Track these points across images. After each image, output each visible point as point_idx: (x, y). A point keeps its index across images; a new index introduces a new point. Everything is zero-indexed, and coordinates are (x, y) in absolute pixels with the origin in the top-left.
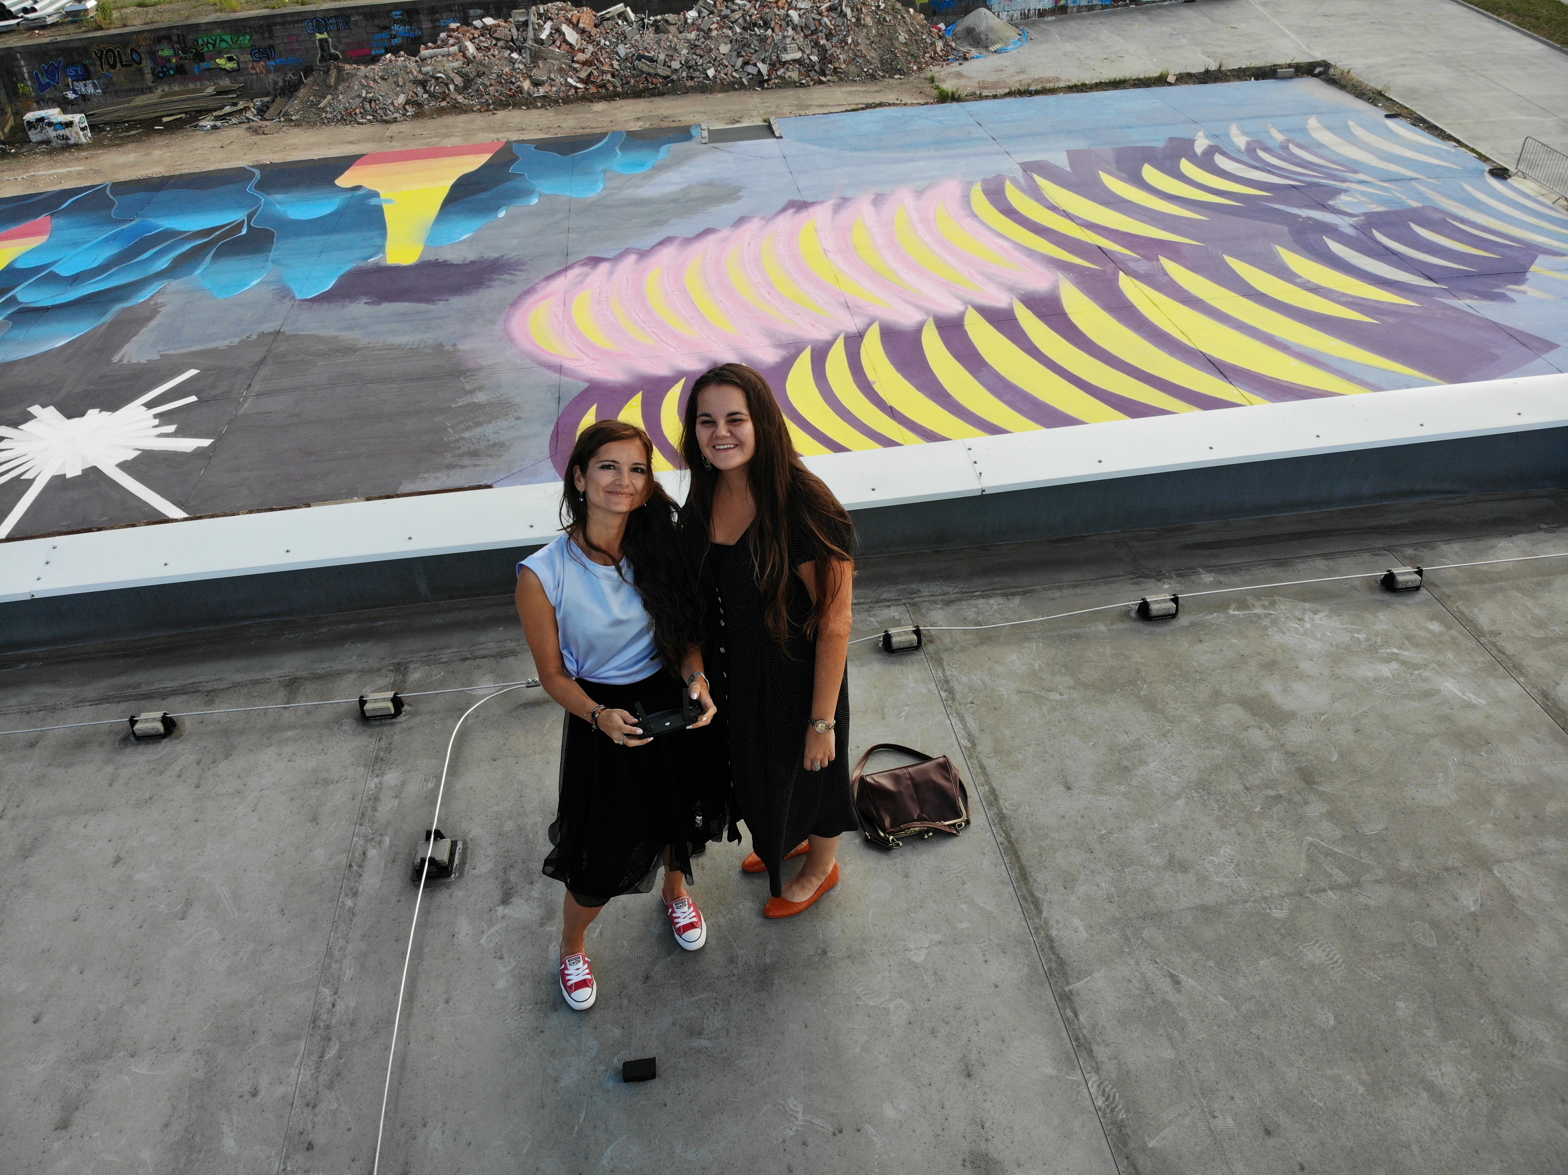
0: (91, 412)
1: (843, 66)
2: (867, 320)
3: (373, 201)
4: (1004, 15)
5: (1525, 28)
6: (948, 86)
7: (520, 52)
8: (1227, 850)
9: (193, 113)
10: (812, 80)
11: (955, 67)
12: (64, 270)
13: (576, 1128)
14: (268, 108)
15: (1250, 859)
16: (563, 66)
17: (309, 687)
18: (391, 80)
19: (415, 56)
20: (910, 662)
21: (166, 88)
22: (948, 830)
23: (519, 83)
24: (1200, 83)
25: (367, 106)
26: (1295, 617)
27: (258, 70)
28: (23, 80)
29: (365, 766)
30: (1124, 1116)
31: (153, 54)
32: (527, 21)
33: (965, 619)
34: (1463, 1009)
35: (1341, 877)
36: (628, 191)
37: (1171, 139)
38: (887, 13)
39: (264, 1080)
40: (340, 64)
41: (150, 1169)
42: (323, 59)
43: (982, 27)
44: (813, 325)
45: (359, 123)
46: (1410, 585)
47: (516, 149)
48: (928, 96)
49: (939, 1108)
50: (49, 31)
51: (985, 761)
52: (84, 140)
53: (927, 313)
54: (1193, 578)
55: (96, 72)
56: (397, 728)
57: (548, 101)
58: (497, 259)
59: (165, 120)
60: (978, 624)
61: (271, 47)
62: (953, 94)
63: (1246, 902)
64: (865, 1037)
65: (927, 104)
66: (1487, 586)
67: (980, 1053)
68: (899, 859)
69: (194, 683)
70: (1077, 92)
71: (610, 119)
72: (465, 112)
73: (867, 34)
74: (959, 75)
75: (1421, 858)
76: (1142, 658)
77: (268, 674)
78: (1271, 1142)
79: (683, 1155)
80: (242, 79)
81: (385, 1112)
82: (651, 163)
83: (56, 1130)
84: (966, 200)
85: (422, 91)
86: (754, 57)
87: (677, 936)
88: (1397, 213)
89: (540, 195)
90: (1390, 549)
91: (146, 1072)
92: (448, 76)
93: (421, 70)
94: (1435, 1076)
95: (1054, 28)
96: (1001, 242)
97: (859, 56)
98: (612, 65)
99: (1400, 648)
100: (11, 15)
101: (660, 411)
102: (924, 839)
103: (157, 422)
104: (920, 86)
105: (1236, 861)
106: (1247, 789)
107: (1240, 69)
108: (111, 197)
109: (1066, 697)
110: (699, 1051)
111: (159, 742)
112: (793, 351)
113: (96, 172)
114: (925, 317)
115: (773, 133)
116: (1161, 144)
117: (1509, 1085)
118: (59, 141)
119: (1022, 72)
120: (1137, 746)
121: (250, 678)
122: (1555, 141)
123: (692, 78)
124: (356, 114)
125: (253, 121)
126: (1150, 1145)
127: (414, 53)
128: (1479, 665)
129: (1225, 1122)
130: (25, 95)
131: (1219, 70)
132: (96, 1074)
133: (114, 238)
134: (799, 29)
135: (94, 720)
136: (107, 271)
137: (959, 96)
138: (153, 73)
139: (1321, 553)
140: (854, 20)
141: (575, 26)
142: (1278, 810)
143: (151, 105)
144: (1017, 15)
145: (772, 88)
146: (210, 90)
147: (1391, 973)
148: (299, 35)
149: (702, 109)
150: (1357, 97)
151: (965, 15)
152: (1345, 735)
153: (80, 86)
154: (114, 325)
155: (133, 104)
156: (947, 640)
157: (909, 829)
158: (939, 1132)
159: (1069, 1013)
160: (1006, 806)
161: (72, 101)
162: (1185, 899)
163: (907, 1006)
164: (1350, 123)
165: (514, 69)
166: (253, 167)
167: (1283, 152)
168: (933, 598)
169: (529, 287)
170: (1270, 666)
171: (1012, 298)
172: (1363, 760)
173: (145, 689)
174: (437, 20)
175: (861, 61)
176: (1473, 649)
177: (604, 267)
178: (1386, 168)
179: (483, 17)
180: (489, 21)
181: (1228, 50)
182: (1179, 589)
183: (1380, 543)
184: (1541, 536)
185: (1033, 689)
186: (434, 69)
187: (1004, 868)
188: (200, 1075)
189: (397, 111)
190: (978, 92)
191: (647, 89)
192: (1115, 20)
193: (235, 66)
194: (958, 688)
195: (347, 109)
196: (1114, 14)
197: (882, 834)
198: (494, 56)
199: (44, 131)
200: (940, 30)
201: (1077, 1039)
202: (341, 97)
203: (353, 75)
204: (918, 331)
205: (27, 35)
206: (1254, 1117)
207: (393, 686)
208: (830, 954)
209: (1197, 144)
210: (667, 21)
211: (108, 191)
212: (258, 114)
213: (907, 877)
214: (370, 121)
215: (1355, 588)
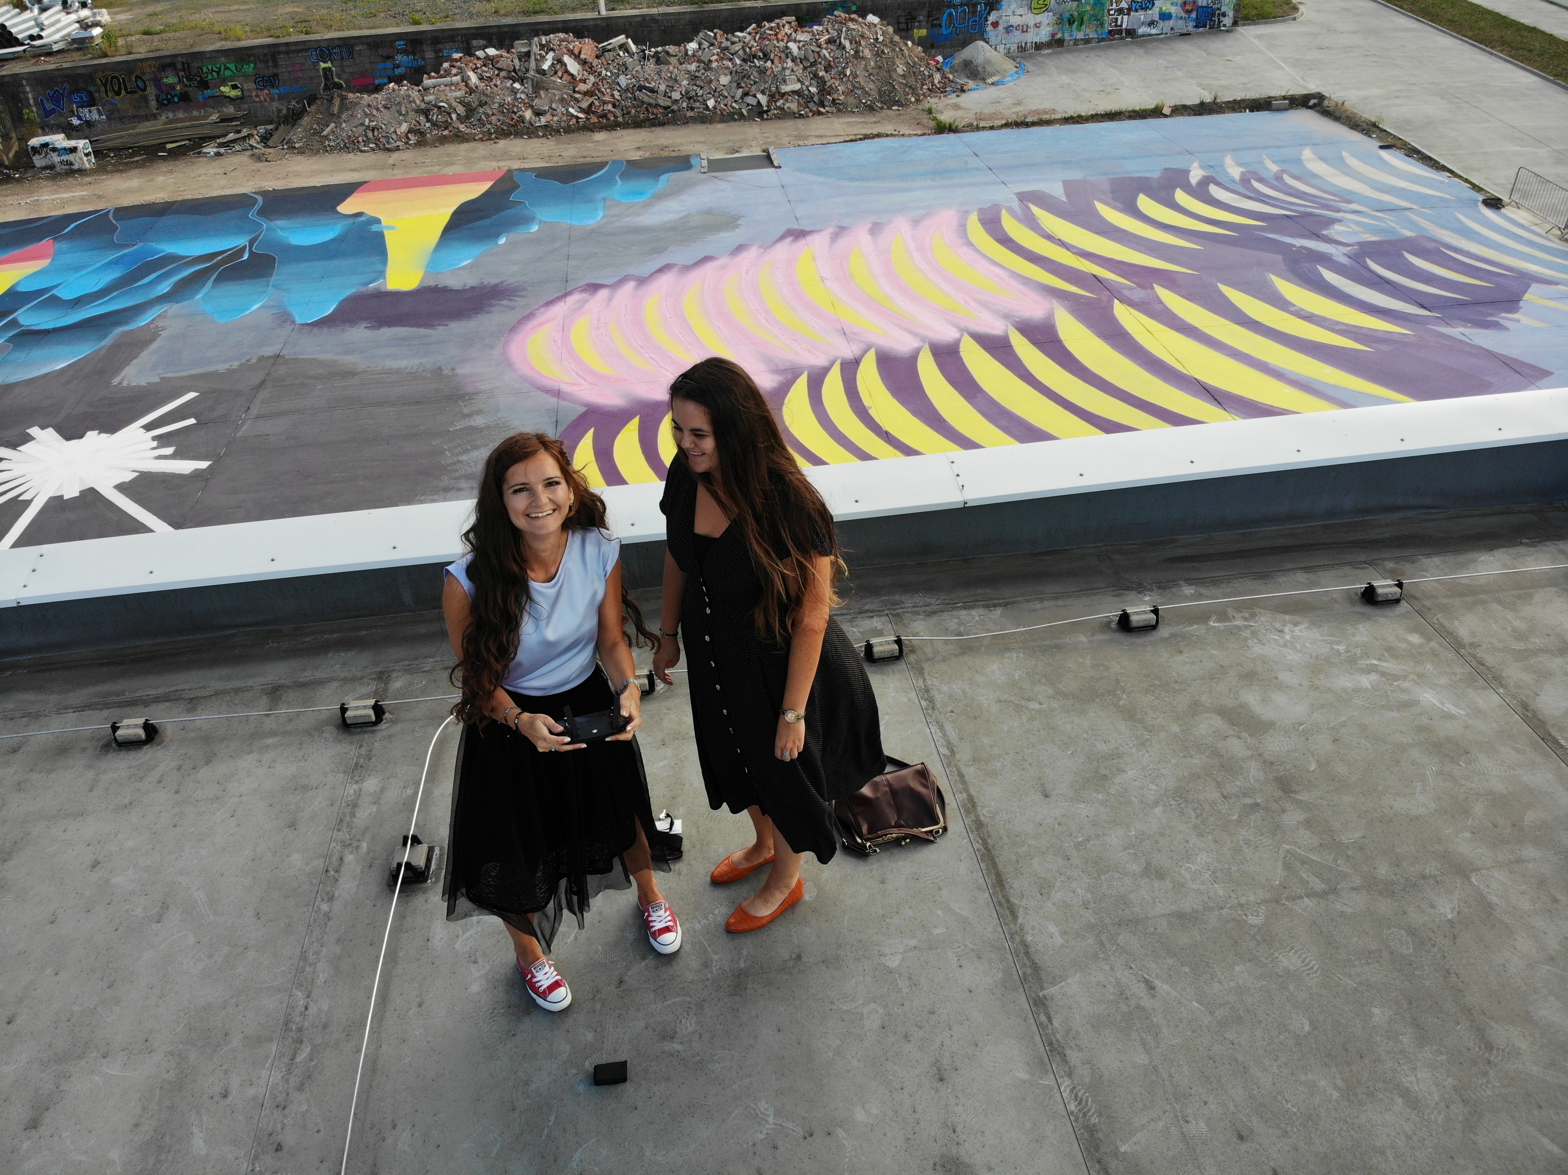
0: (89, 434)
1: (842, 98)
2: (863, 347)
3: (375, 228)
4: (1001, 48)
5: (1518, 60)
6: (945, 117)
7: (522, 81)
8: (1204, 858)
9: (197, 140)
10: (811, 111)
11: (952, 99)
12: (66, 294)
13: (546, 1132)
14: (271, 135)
15: (1227, 866)
16: (565, 96)
17: (291, 695)
18: (394, 109)
19: (418, 86)
20: (891, 671)
21: (171, 115)
22: (926, 837)
23: (521, 113)
24: (1195, 115)
25: (370, 134)
26: (1275, 629)
27: (262, 98)
28: (28, 106)
29: (344, 772)
30: (1097, 1121)
31: (157, 82)
32: (529, 52)
33: (947, 629)
34: (1440, 1015)
35: (1318, 885)
36: (627, 219)
37: (1167, 170)
38: (886, 45)
39: (235, 1082)
40: (343, 93)
41: (119, 1169)
42: (326, 88)
43: (979, 60)
44: (810, 351)
45: (362, 151)
46: (1390, 597)
47: (516, 177)
48: (925, 126)
49: (911, 1112)
50: (55, 58)
51: (964, 769)
52: (88, 166)
53: (923, 340)
54: (1174, 590)
55: (101, 98)
56: (378, 736)
57: (549, 131)
58: (496, 285)
59: (169, 146)
60: (960, 634)
61: (275, 76)
62: (950, 125)
63: (1222, 908)
64: (838, 1041)
65: (924, 134)
66: (1468, 599)
67: (953, 1057)
68: (875, 866)
69: (177, 691)
70: (1074, 123)
71: (610, 149)
72: (467, 141)
73: (866, 66)
74: (957, 107)
75: (1398, 866)
76: (1122, 668)
77: (250, 683)
78: (1244, 1147)
79: (652, 1158)
80: (246, 106)
81: (355, 1114)
82: (650, 192)
83: (25, 1129)
84: (962, 228)
85: (425, 120)
86: (753, 88)
87: (652, 940)
88: (1389, 242)
89: (541, 222)
90: (1371, 563)
91: (117, 1073)
92: (450, 106)
93: (423, 100)
94: (1411, 1082)
95: (1051, 62)
96: (997, 270)
97: (857, 88)
98: (613, 95)
99: (1379, 659)
100: (17, 42)
101: (656, 436)
102: (901, 846)
103: (155, 444)
104: (918, 117)
105: (1212, 869)
106: (1225, 797)
107: (1235, 101)
108: (114, 222)
109: (1045, 706)
110: (672, 1055)
111: (140, 748)
112: (789, 376)
113: (99, 197)
114: (921, 344)
115: (772, 162)
116: (1156, 175)
117: (1484, 1091)
118: (63, 167)
119: (1019, 103)
120: (1116, 755)
121: (231, 686)
122: (1548, 170)
123: (692, 109)
124: (358, 142)
125: (256, 148)
126: (1122, 1150)
127: (418, 83)
128: (1458, 677)
129: (1198, 1127)
130: (31, 122)
131: (1214, 102)
132: (68, 1074)
133: (116, 262)
134: (798, 61)
135: (77, 726)
136: (108, 295)
137: (956, 127)
138: (157, 100)
139: (1303, 566)
140: (852, 52)
141: (577, 57)
142: (1255, 818)
143: (154, 131)
144: (1014, 48)
145: (771, 119)
146: (214, 117)
147: (1367, 980)
148: (303, 64)
149: (702, 139)
150: (1351, 128)
151: (963, 48)
152: (1323, 744)
153: (85, 112)
154: (115, 348)
155: (137, 130)
156: (928, 650)
157: (886, 835)
158: (910, 1136)
159: (1043, 1018)
160: (984, 813)
161: (77, 126)
162: (1161, 905)
163: (881, 1011)
164: (1344, 154)
165: (516, 99)
166: (255, 193)
167: (1277, 182)
168: (916, 609)
169: (528, 312)
170: (1249, 677)
171: (1007, 326)
172: (1341, 769)
173: (128, 696)
174: (441, 50)
175: (859, 92)
176: (1453, 660)
177: (603, 293)
178: (1380, 198)
179: (486, 47)
180: (491, 51)
181: (1224, 83)
182: (1160, 601)
183: (1362, 557)
184: (1522, 550)
185: (1012, 698)
186: (437, 99)
187: (980, 874)
188: (171, 1076)
189: (400, 140)
190: (975, 124)
191: (647, 120)
192: (1111, 53)
193: (239, 93)
194: (938, 698)
195: (350, 137)
196: (1110, 47)
197: (859, 841)
198: (496, 86)
199: (49, 156)
200: (938, 62)
201: (1050, 1044)
202: (344, 125)
203: (357, 104)
204: (913, 358)
205: (33, 61)
206: (1228, 1123)
207: (375, 693)
208: (804, 959)
209: (1192, 174)
210: (667, 53)
211: (111, 216)
212: (262, 141)
213: (883, 883)
214: (373, 150)
215: (1336, 601)
